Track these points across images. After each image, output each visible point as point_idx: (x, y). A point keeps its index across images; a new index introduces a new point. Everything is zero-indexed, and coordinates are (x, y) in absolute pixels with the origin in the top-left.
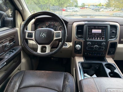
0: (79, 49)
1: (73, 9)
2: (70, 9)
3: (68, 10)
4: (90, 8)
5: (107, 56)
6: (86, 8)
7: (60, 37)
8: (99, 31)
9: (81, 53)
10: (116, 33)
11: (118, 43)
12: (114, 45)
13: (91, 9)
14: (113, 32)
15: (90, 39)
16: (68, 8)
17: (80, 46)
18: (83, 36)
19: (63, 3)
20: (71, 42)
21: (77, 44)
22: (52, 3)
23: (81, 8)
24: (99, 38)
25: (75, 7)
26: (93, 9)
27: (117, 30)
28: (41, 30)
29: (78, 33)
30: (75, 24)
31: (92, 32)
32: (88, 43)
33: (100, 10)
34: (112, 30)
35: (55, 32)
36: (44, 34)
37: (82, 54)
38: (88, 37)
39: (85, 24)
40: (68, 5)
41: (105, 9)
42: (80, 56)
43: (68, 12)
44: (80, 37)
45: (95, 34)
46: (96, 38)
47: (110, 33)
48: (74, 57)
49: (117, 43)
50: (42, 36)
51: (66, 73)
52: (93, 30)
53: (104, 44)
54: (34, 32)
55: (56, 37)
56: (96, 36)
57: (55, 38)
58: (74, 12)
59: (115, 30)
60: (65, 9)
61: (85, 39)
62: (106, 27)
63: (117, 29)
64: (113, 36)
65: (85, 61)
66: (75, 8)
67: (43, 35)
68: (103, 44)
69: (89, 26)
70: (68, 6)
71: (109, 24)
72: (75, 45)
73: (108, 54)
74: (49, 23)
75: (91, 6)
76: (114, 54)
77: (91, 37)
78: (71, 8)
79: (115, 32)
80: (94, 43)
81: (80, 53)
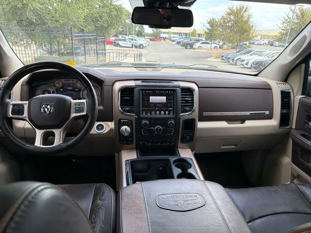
0: (126, 134)
1: (132, 39)
2: (125, 40)
3: (120, 42)
4: (173, 39)
5: (180, 144)
6: (164, 39)
7: (83, 112)
8: (163, 99)
9: (132, 143)
10: (193, 103)
11: (197, 120)
12: (190, 124)
13: (175, 43)
14: (187, 101)
15: (146, 114)
16: (120, 37)
17: (128, 129)
18: (133, 108)
19: (105, 25)
20: (111, 121)
21: (123, 125)
22: (78, 25)
23: (151, 40)
24: (162, 112)
25: (138, 36)
26: (178, 43)
27: (193, 98)
28: (42, 97)
29: (123, 103)
30: (118, 86)
31: (151, 101)
32: (144, 122)
33: (194, 46)
34: (185, 98)
35: (74, 101)
36: (49, 107)
37: (134, 145)
38: (143, 110)
39: (137, 86)
40: (121, 30)
41: (204, 43)
42: (131, 149)
43: (121, 46)
44: (128, 111)
45: (155, 104)
46: (158, 112)
47: (182, 103)
48: (119, 152)
49: (194, 120)
50: (44, 110)
51: (98, 185)
52: (150, 97)
53: (171, 123)
54: (27, 102)
55: (75, 112)
56: (157, 109)
57: (73, 115)
58: (136, 47)
59: (191, 98)
60: (113, 39)
61: (138, 114)
62: (174, 91)
63: (193, 95)
64: (188, 109)
65: (139, 157)
66: (136, 37)
67: (48, 109)
68: (169, 122)
69: (142, 90)
70: (121, 33)
71: (179, 87)
72: (120, 128)
73: (182, 142)
74: (64, 82)
75: (175, 35)
76: (192, 141)
77: (148, 110)
78: (127, 37)
79: (191, 100)
80: (154, 121)
81: (130, 143)
